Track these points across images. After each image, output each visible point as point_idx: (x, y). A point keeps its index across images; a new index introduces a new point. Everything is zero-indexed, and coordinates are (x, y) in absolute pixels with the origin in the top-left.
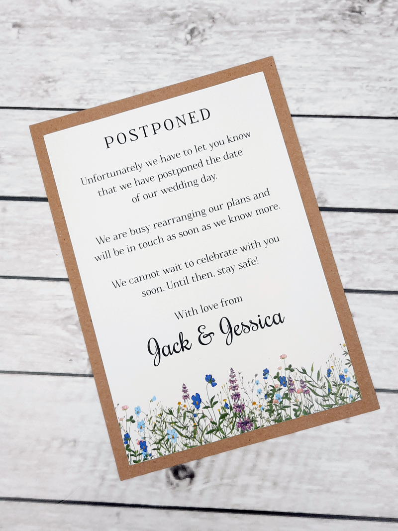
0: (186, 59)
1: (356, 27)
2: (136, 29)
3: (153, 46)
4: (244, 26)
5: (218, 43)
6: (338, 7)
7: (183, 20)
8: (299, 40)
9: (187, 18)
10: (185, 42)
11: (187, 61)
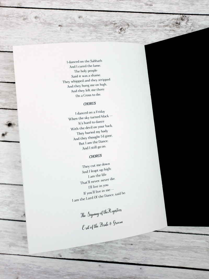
0: (119, 38)
1: (178, 29)
2: (101, 28)
3: (107, 34)
4: (139, 27)
5: (130, 33)
6: (172, 22)
7: (118, 25)
8: (158, 33)
9: (119, 25)
10: (119, 33)
11: (119, 39)
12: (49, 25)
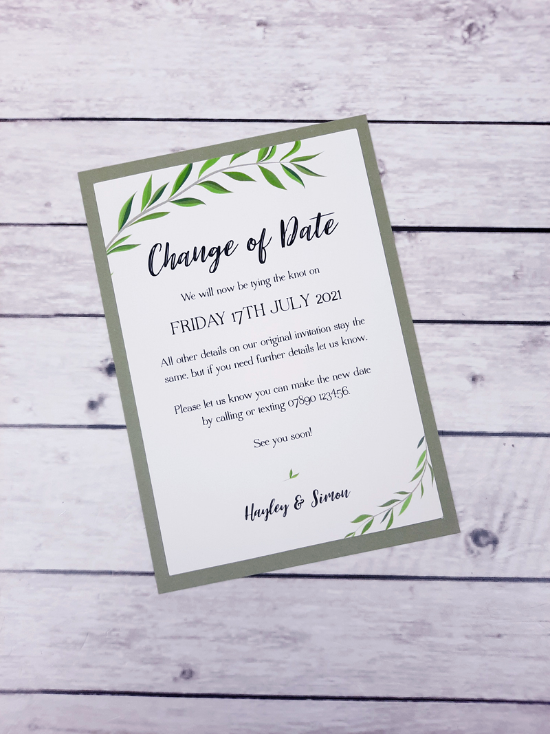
0: (464, 60)
2: (403, 26)
3: (425, 46)
4: (531, 20)
7: (458, 15)
9: (463, 13)
10: (462, 41)
11: (465, 63)
12: (223, 23)
